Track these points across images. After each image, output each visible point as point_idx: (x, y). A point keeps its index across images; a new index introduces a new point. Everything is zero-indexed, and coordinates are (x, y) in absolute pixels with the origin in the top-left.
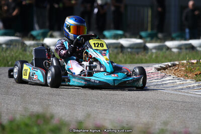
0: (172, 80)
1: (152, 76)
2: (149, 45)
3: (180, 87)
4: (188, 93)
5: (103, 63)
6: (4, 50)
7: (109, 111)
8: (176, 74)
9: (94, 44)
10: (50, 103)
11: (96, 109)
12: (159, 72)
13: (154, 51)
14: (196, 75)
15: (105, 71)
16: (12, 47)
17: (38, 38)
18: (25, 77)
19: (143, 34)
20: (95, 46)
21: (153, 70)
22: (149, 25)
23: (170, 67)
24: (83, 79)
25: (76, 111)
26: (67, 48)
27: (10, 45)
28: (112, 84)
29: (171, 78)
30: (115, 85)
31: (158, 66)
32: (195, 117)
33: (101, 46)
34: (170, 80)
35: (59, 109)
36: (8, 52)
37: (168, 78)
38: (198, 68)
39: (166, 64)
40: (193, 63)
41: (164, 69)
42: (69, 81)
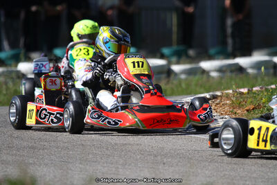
2: (176, 68)
7: (121, 170)
8: (218, 110)
11: (99, 168)
13: (183, 76)
14: (247, 111)
17: (9, 62)
19: (166, 51)
22: (175, 37)
23: (209, 99)
25: (70, 171)
32: (249, 175)
35: (45, 170)
38: (249, 100)
40: (243, 93)
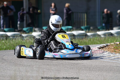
0: (108, 54)
1: (97, 52)
3: (113, 58)
4: (118, 61)
6: (11, 40)
8: (109, 50)
12: (100, 50)
16: (15, 37)
21: (97, 49)
23: (105, 46)
27: (14, 37)
29: (107, 53)
31: (99, 46)
34: (107, 54)
36: (14, 40)
37: (106, 53)
39: (103, 45)
41: (103, 48)
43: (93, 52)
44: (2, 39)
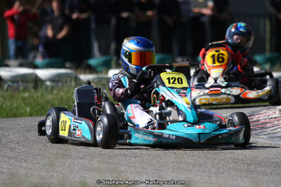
1: (276, 122)
5: (181, 108)
9: (169, 79)
10: (123, 169)
15: (185, 121)
16: (60, 84)
18: (63, 133)
20: (169, 83)
24: (151, 133)
26: (127, 87)
27: (58, 81)
28: (195, 140)
30: (201, 141)
33: (179, 82)
42: (130, 137)
43: (266, 123)
44: (21, 88)
